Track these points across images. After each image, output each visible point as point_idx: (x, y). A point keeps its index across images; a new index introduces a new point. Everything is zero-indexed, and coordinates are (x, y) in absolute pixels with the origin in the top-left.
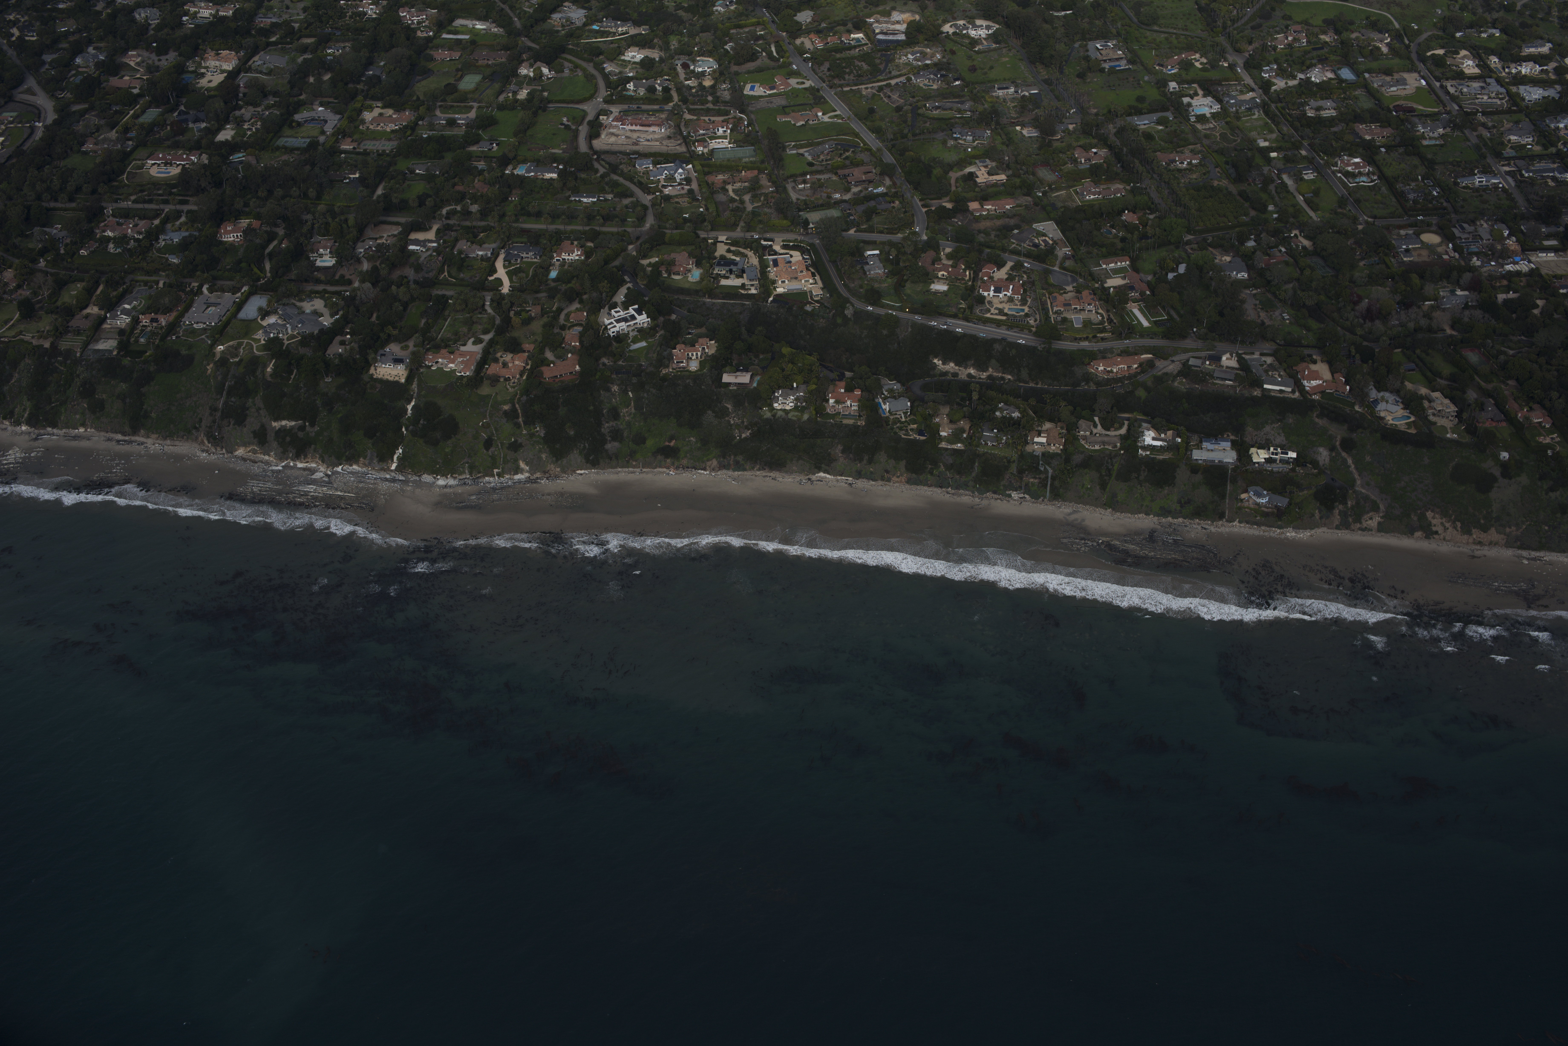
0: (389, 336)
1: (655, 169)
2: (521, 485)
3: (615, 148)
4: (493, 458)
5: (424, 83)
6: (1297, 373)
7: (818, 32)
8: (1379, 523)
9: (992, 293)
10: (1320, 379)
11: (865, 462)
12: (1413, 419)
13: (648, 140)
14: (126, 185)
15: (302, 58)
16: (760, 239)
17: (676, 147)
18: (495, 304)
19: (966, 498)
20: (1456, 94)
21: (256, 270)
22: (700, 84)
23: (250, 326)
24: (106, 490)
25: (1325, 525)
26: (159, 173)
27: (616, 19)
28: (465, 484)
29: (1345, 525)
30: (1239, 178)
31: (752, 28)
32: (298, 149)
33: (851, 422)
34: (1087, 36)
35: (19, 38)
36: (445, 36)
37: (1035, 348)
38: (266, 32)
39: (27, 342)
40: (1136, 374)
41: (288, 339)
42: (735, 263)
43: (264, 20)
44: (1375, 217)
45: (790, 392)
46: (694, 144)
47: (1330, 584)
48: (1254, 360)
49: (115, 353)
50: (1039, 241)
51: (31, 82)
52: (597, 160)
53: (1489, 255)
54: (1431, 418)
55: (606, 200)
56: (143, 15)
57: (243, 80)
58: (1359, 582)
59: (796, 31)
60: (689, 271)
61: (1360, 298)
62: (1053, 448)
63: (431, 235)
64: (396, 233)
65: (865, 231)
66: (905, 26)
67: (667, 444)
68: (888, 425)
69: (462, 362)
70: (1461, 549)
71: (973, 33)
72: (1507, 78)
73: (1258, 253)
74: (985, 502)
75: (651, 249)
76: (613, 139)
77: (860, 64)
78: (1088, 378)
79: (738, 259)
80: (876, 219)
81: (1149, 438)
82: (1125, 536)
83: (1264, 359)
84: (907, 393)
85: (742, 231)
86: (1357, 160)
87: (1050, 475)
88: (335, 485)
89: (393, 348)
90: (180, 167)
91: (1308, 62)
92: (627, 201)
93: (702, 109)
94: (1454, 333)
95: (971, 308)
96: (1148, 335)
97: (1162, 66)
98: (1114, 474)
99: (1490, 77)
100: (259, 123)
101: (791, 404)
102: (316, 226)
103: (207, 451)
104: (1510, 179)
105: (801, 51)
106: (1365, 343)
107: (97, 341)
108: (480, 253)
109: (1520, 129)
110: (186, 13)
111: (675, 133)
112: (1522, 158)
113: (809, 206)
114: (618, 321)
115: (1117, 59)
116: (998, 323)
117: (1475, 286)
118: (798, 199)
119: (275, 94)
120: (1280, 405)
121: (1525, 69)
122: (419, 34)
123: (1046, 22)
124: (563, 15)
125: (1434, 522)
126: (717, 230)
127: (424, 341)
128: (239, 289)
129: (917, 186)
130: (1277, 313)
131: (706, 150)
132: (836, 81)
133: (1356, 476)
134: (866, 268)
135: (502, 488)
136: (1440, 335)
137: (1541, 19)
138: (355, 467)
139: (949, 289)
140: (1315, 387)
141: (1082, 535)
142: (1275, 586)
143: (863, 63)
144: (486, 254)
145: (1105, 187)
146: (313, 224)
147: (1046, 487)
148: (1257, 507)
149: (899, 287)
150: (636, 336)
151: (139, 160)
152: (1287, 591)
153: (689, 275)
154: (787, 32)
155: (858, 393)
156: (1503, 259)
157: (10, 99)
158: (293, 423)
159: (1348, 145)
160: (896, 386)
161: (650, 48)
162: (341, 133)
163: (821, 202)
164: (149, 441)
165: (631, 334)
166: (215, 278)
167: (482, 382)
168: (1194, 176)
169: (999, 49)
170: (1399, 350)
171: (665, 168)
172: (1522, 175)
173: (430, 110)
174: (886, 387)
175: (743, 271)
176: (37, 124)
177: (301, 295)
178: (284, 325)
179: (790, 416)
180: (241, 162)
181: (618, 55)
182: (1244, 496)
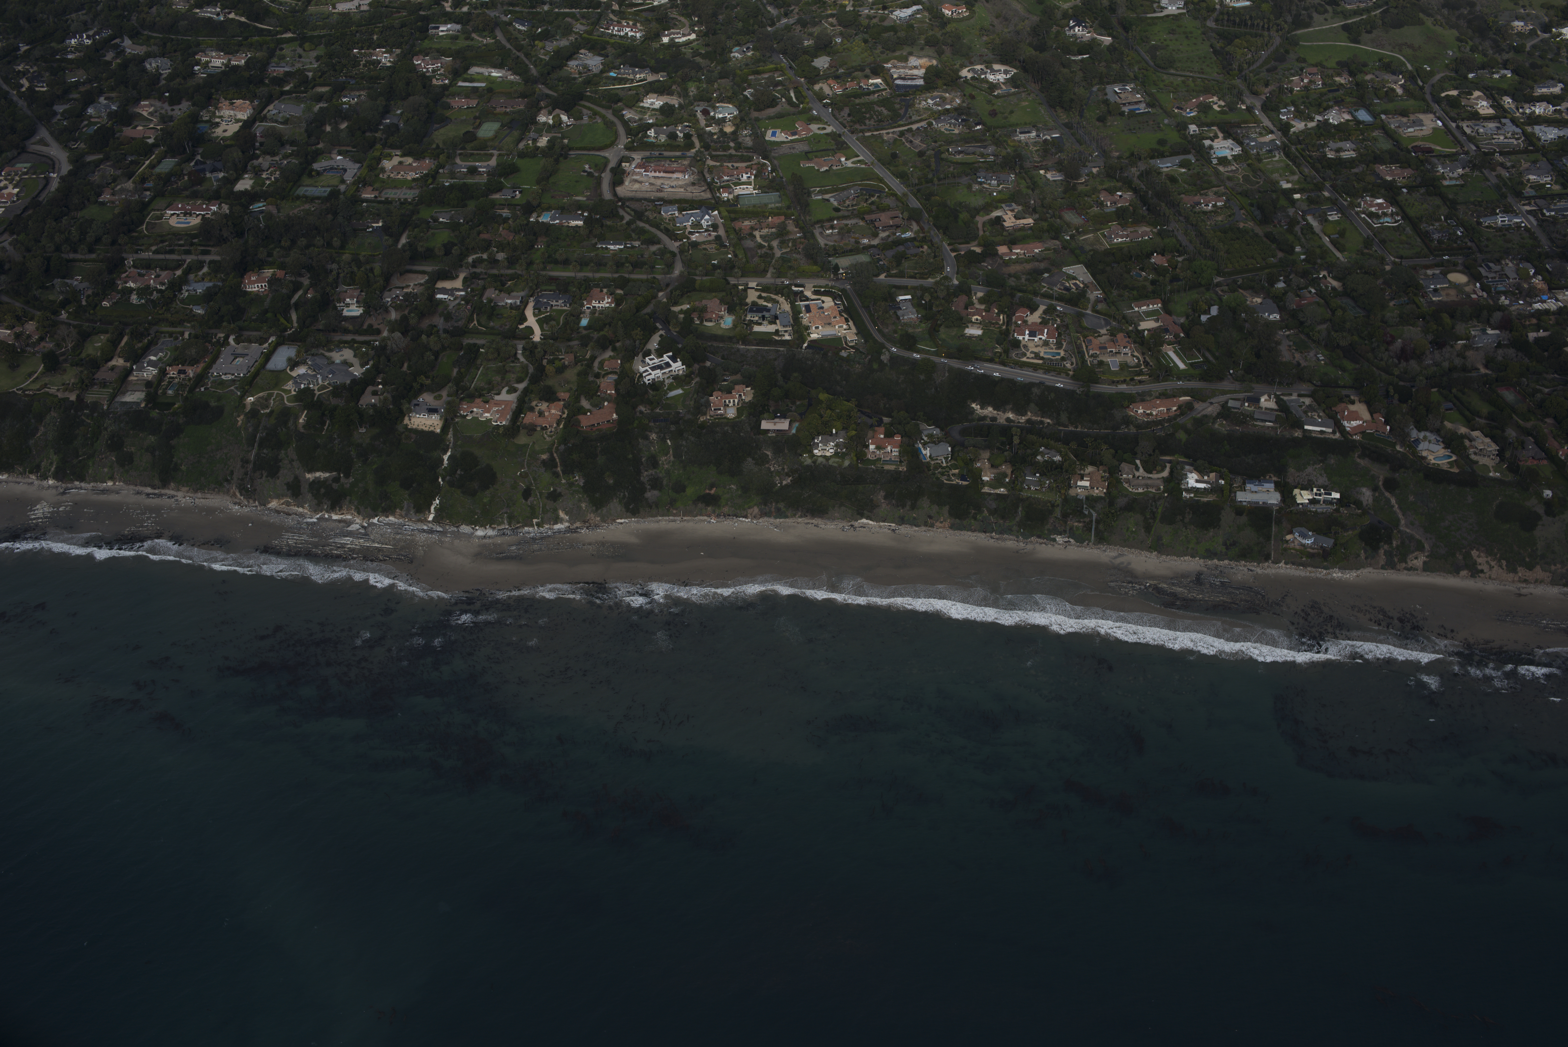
0: (422, 385)
1: (681, 216)
2: (561, 535)
3: (640, 195)
4: (532, 508)
5: (442, 131)
6: (1336, 413)
7: (837, 78)
8: (1425, 563)
9: (1027, 337)
10: (1360, 420)
11: (908, 507)
12: (1454, 458)
13: (673, 187)
14: (146, 236)
15: (318, 107)
16: (791, 285)
17: (700, 193)
18: (527, 353)
19: (1011, 543)
20: (1473, 134)
21: (282, 320)
22: (721, 130)
23: (279, 378)
24: (138, 545)
25: (1370, 565)
26: (178, 223)
27: (633, 65)
28: (504, 534)
29: (1390, 565)
30: (1265, 220)
31: (770, 74)
32: (318, 198)
33: (892, 467)
34: (1105, 80)
35: (28, 89)
36: (460, 84)
37: (1074, 392)
38: (279, 81)
39: (52, 395)
40: (1176, 417)
41: (319, 390)
42: (768, 310)
43: (277, 69)
44: (1401, 257)
45: (830, 438)
46: (719, 190)
47: (1379, 625)
48: (1292, 401)
49: (143, 405)
50: (1070, 284)
51: (43, 133)
52: (622, 207)
53: (1516, 294)
54: (1473, 457)
55: (633, 247)
56: (154, 65)
57: (259, 128)
58: (1408, 622)
59: (814, 76)
60: (722, 317)
61: (1393, 339)
62: (1097, 491)
63: (458, 283)
64: (422, 281)
65: (895, 276)
66: (923, 71)
67: (708, 491)
68: (929, 470)
69: (497, 411)
70: (1507, 587)
71: (991, 78)
72: (1522, 118)
73: (1290, 294)
74: (1030, 547)
75: (682, 296)
76: (636, 186)
77: (879, 109)
78: (1128, 421)
79: (770, 305)
80: (906, 264)
81: (1192, 480)
82: (1172, 579)
83: (1302, 400)
84: (946, 438)
85: (772, 277)
86: (1380, 201)
87: (1094, 518)
88: (372, 537)
89: (427, 398)
90: (200, 217)
91: (1325, 104)
92: (654, 248)
93: (725, 156)
94: (1487, 372)
95: (1006, 352)
96: (1185, 378)
97: (1182, 109)
98: (1159, 516)
99: (1505, 117)
100: (278, 173)
101: (832, 451)
102: (341, 275)
103: (239, 504)
104: (1532, 219)
105: (820, 96)
106: (1401, 383)
107: (124, 393)
108: (509, 301)
109: (1538, 169)
110: (198, 63)
111: (699, 180)
112: (1543, 197)
113: (838, 252)
114: (653, 369)
115: (1136, 103)
116: (1035, 367)
117: (1505, 325)
118: (826, 245)
119: (292, 143)
120: (1321, 446)
121: (1539, 109)
122: (435, 82)
123: (1064, 67)
124: (580, 62)
125: (1479, 560)
126: (747, 277)
127: (457, 391)
128: (266, 340)
129: (945, 230)
130: (1312, 354)
131: (731, 197)
132: (857, 126)
133: (1400, 516)
134: (900, 313)
135: (542, 538)
136: (1474, 374)
137: (1551, 60)
138: (391, 518)
139: (983, 333)
140: (1355, 427)
141: (1129, 579)
142: (1325, 627)
143: (883, 108)
144: (515, 303)
145: (1132, 229)
146: (338, 274)
147: (1090, 531)
148: (1302, 548)
149: (933, 332)
150: (672, 383)
151: (158, 210)
152: (1337, 632)
153: (721, 321)
154: (805, 77)
155: (898, 438)
156: (1531, 297)
157: (23, 150)
158: (327, 475)
159: (1370, 186)
160: (936, 432)
161: (668, 94)
162: (362, 182)
163: (849, 247)
164: (180, 494)
165: (667, 381)
166: (241, 329)
167: (519, 431)
168: (1220, 219)
169: (1018, 93)
170: (1435, 390)
171: (692, 215)
172: (1543, 215)
173: (450, 157)
174: (926, 433)
175: (776, 317)
176: (52, 175)
177: (330, 345)
178: (315, 376)
179: (831, 462)
180: (262, 212)
181: (637, 102)
182: (1289, 537)
